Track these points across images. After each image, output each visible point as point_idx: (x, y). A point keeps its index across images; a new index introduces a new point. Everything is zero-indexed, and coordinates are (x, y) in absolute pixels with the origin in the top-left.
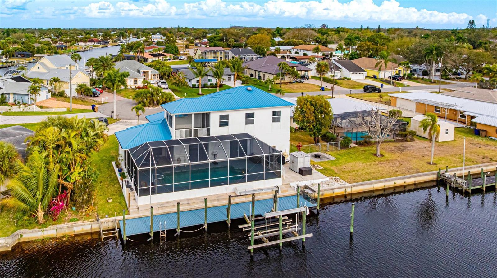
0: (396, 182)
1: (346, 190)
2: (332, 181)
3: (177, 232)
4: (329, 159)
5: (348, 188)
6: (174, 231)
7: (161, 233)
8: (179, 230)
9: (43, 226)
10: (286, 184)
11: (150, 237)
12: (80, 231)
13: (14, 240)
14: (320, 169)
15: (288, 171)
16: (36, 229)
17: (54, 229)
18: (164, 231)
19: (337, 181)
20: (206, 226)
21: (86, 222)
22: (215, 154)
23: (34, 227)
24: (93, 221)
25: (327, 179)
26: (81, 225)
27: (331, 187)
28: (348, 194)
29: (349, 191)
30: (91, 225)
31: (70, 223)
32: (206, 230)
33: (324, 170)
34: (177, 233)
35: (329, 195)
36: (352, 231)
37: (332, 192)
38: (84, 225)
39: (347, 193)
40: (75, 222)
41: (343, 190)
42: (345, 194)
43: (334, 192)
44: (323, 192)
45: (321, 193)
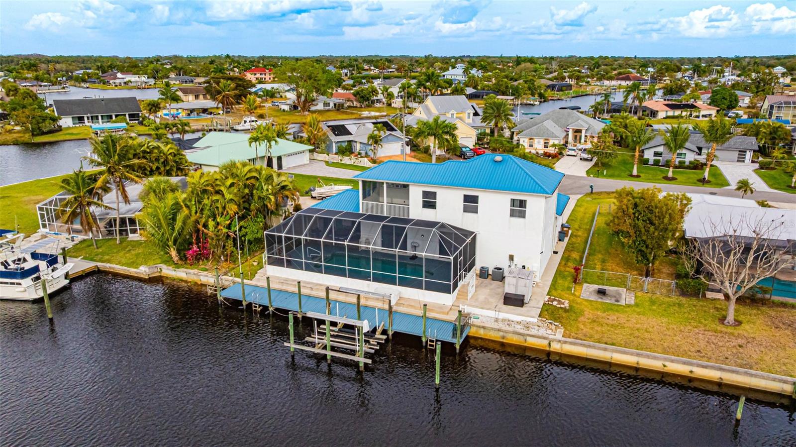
0: (667, 363)
1: (549, 344)
3: (269, 310)
5: (556, 343)
7: (254, 305)
8: (271, 309)
9: (177, 266)
13: (152, 270)
16: (171, 268)
17: (183, 272)
18: (257, 304)
19: (549, 327)
20: (300, 315)
23: (169, 266)
27: (521, 332)
29: (556, 347)
34: (269, 312)
35: (516, 341)
37: (522, 339)
38: (207, 276)
39: (552, 350)
40: (203, 272)
41: (546, 342)
43: (526, 340)
44: (505, 334)
45: (501, 334)
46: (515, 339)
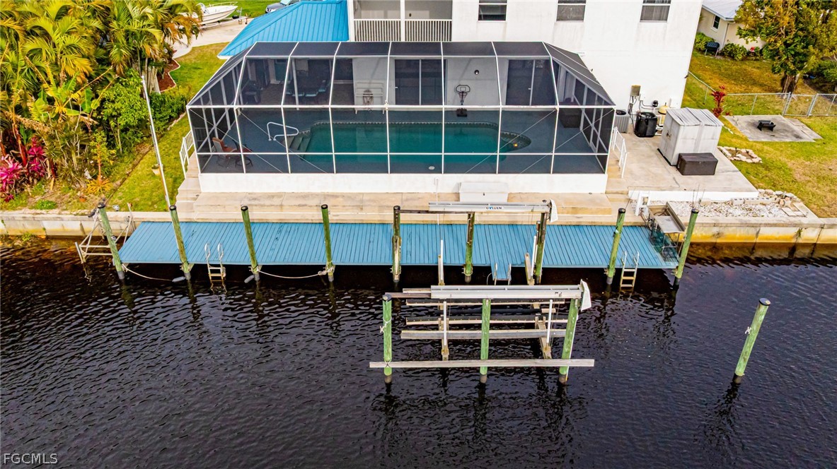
1: (799, 233)
2: (765, 201)
3: (251, 273)
4: (798, 137)
5: (810, 229)
6: (245, 270)
7: (209, 269)
8: (256, 271)
10: (617, 193)
11: (182, 274)
12: (57, 231)
14: (749, 161)
15: (650, 157)
18: (219, 266)
19: (782, 203)
20: (329, 271)
21: (67, 215)
22: (463, 89)
24: (83, 215)
25: (755, 194)
26: (55, 219)
27: (753, 220)
28: (805, 245)
29: (810, 236)
30: (79, 223)
31: (33, 211)
32: (331, 279)
33: (763, 166)
34: (252, 277)
35: (738, 239)
36: (740, 370)
37: (752, 231)
38: (65, 219)
39: (800, 241)
40: (43, 211)
41: (794, 230)
42: (793, 241)
43: (758, 233)
44: (721, 230)
45: (715, 230)
46: (738, 235)
